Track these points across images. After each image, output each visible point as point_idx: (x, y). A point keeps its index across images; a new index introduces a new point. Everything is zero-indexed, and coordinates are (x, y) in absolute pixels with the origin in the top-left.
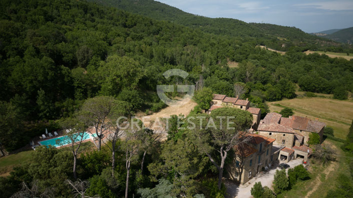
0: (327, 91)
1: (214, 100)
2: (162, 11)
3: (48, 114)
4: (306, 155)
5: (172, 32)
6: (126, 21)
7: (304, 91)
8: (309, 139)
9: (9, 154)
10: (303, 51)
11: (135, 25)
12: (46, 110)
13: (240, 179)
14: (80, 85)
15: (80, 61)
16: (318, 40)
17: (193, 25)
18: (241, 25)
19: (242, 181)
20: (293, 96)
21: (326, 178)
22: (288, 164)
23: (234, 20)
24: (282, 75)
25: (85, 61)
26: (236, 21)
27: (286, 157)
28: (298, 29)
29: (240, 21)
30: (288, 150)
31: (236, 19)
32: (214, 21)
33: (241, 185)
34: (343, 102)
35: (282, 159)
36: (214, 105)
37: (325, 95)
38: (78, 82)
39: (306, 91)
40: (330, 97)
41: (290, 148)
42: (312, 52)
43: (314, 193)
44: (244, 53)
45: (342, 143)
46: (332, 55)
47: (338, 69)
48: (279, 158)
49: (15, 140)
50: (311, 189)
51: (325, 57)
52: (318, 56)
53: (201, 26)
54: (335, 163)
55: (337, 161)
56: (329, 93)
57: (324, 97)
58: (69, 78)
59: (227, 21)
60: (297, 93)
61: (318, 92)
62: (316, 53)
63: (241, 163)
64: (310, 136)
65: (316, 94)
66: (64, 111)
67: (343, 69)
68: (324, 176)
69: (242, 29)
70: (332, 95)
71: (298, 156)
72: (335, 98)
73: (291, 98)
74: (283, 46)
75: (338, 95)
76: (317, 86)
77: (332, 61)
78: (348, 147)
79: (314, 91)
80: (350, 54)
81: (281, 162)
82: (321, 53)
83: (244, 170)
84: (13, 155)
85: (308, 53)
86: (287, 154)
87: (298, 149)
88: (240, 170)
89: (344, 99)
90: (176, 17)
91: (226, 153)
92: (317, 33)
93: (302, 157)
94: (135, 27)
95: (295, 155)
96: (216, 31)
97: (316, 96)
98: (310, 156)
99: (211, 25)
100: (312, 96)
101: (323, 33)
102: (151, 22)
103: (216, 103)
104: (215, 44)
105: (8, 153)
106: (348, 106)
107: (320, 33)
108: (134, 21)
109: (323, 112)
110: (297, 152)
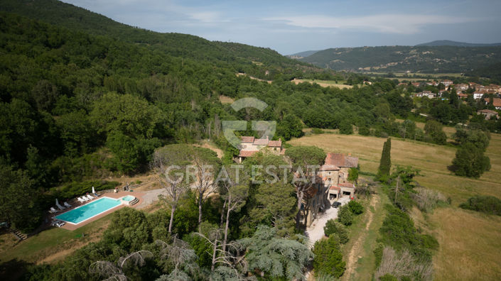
0: (332, 126)
1: (242, 144)
2: (81, 18)
3: (44, 181)
4: (351, 190)
5: (126, 55)
6: (47, 37)
7: (310, 127)
8: (349, 175)
9: (28, 236)
10: (291, 80)
11: (63, 43)
12: (42, 175)
13: (306, 222)
14: (71, 137)
15: (40, 102)
16: (298, 65)
17: (136, 42)
18: (203, 43)
19: (308, 224)
20: (302, 135)
21: (375, 210)
22: (339, 201)
23: (193, 36)
24: (285, 110)
25: (49, 102)
26: (196, 39)
27: (335, 196)
28: (274, 51)
29: (202, 38)
30: (335, 189)
31: (194, 35)
32: (166, 37)
33: (308, 228)
34: (350, 137)
35: (331, 198)
36: (243, 150)
37: (332, 131)
38: (68, 133)
39: (312, 127)
40: (337, 133)
41: (336, 186)
42: (301, 81)
43: (371, 224)
44: (233, 85)
45: (374, 177)
46: (324, 84)
47: (335, 99)
48: (328, 198)
49: (36, 216)
50: (367, 221)
51: (316, 86)
52: (310, 86)
53: (148, 45)
54: (375, 195)
55: (377, 194)
56: (335, 128)
57: (330, 133)
58: (55, 128)
59: (185, 38)
60: (304, 130)
61: (324, 128)
62: (306, 82)
63: (306, 205)
64: (349, 172)
65: (323, 130)
66: (63, 175)
67: (339, 99)
68: (372, 208)
69: (207, 49)
70: (337, 130)
71: (345, 193)
72: (342, 133)
73: (299, 137)
74: (267, 73)
75: (344, 130)
76: (322, 120)
77: (325, 91)
78: (381, 179)
79: (319, 127)
80: (338, 82)
81: (332, 202)
82: (311, 82)
83: (310, 212)
84: (33, 237)
85: (297, 82)
86: (336, 192)
87: (343, 186)
88: (306, 212)
89: (351, 133)
90: (106, 29)
91: (302, 193)
92: (292, 55)
93: (348, 193)
94: (63, 46)
95: (342, 192)
96: (172, 52)
97: (324, 133)
98: (356, 191)
99: (162, 43)
100: (320, 133)
101: (299, 55)
102: (88, 40)
103: (246, 146)
104: (192, 72)
105: (26, 235)
106: (357, 141)
107: (295, 55)
108: (60, 38)
109: (337, 150)
110: (343, 189)
